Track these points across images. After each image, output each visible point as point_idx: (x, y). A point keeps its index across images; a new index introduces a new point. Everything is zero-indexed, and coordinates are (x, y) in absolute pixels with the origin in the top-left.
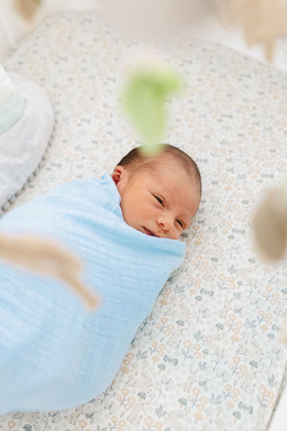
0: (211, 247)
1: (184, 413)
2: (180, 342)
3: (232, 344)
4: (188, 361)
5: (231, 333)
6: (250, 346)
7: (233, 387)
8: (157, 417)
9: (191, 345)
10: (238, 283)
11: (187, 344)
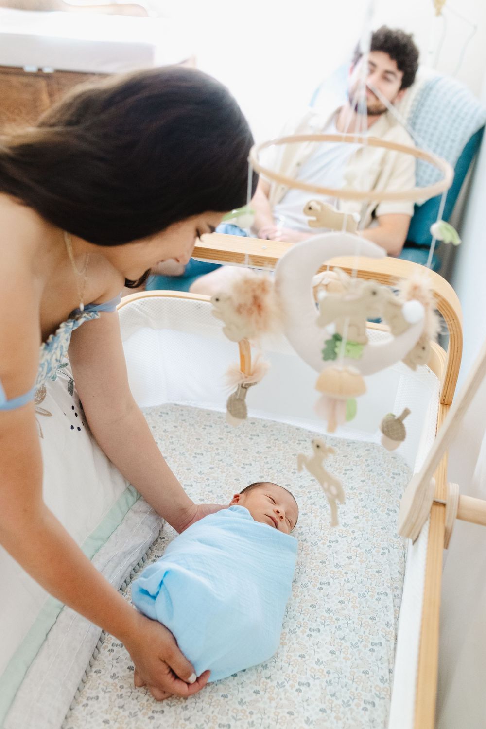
0: (317, 555)
1: (336, 659)
2: (317, 617)
3: (354, 610)
4: (327, 628)
5: (351, 604)
6: (366, 609)
7: (364, 635)
8: (318, 666)
9: (325, 617)
10: (345, 573)
11: (323, 618)
